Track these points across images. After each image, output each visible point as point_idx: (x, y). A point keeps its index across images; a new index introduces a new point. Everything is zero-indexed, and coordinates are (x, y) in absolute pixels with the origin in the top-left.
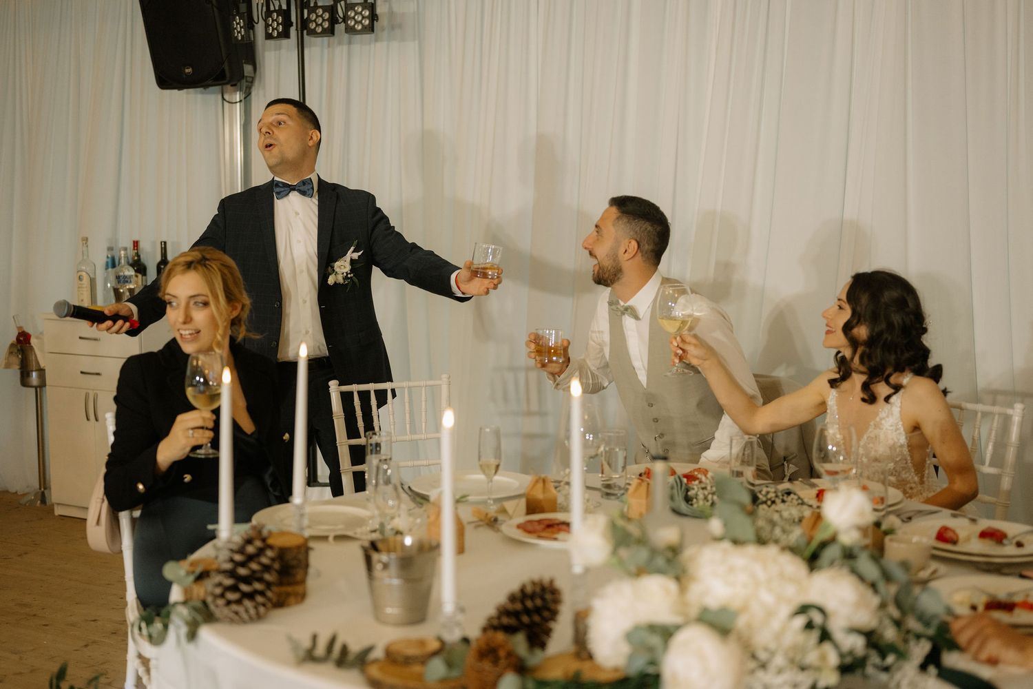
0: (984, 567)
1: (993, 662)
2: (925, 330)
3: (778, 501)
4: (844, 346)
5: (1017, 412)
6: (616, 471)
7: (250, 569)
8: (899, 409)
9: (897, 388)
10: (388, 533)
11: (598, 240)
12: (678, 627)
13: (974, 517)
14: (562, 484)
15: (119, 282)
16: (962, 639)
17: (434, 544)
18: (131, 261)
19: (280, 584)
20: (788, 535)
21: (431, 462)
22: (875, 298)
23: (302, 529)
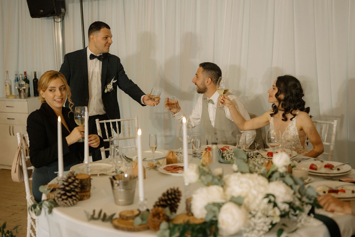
0: (327, 178)
1: (332, 211)
2: (303, 95)
3: (254, 157)
4: (276, 102)
5: (335, 123)
6: (197, 148)
7: (70, 187)
8: (295, 123)
9: (295, 115)
10: (119, 173)
11: (197, 79)
12: (223, 204)
13: (323, 160)
14: (179, 153)
15: (20, 86)
16: (322, 203)
17: (135, 176)
18: (24, 79)
19: (81, 192)
20: (260, 170)
21: (132, 147)
22: (286, 84)
23: (88, 172)
